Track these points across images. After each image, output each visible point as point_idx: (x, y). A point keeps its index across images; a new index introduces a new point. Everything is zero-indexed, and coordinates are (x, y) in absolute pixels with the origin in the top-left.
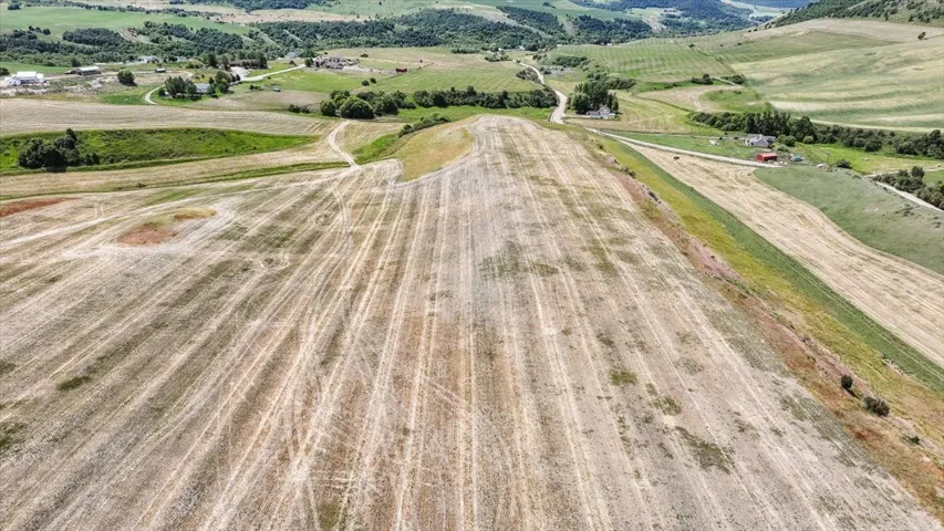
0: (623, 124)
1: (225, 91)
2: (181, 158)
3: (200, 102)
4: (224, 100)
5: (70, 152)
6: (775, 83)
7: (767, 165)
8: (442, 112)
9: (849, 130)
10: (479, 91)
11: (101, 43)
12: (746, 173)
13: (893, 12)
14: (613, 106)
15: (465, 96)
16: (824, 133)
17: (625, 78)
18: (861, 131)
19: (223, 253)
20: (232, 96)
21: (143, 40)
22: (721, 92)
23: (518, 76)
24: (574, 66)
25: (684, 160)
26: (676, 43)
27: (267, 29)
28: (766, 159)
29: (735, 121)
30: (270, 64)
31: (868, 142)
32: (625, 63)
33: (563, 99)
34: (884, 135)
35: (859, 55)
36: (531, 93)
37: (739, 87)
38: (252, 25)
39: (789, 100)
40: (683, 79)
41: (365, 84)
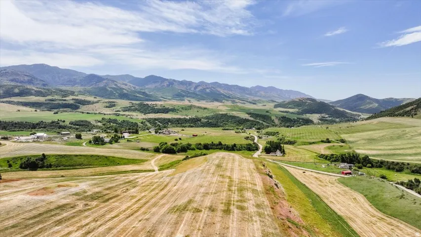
0: (286, 157)
1: (116, 141)
2: (86, 167)
3: (104, 146)
4: (115, 145)
5: (41, 163)
6: (359, 142)
7: (346, 176)
8: (204, 151)
9: (388, 162)
10: (223, 143)
11: (82, 125)
12: (334, 179)
13: (415, 114)
14: (283, 152)
15: (217, 145)
16: (376, 163)
17: (293, 140)
18: (393, 162)
19: (68, 200)
20: (119, 144)
21: (99, 124)
22: (334, 146)
23: (245, 138)
24: (273, 135)
25: (307, 173)
26: (321, 127)
27: (149, 120)
28: (346, 174)
29: (336, 157)
30: (140, 132)
31: (397, 167)
32: (295, 134)
33: (261, 147)
34: (404, 165)
35: (399, 131)
36: (247, 145)
37: (343, 144)
38: (143, 119)
39: (365, 149)
40: (317, 140)
41: (176, 140)
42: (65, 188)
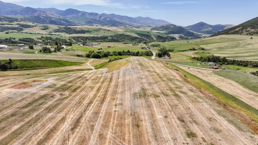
0: (172, 60)
1: (59, 51)
2: (43, 68)
3: (51, 53)
4: (58, 53)
5: (9, 65)
6: (213, 50)
7: (215, 70)
8: (120, 57)
9: (238, 61)
10: (131, 51)
11: (29, 41)
12: (210, 72)
13: (242, 33)
14: (169, 56)
15: (127, 53)
16: (230, 62)
17: (171, 49)
18: (241, 61)
19: (46, 92)
20: (61, 52)
21: (40, 40)
22: (198, 52)
23: (141, 48)
24: (157, 47)
25: (191, 69)
26: (183, 41)
27: (74, 38)
28: (215, 68)
29: (204, 59)
30: (73, 45)
31: (244, 64)
32: (171, 46)
33: (154, 54)
34: (248, 62)
35: (235, 43)
36: (145, 52)
37: (203, 51)
38: (70, 37)
39: (218, 54)
40: (187, 49)
41: (99, 49)
42: (39, 83)
